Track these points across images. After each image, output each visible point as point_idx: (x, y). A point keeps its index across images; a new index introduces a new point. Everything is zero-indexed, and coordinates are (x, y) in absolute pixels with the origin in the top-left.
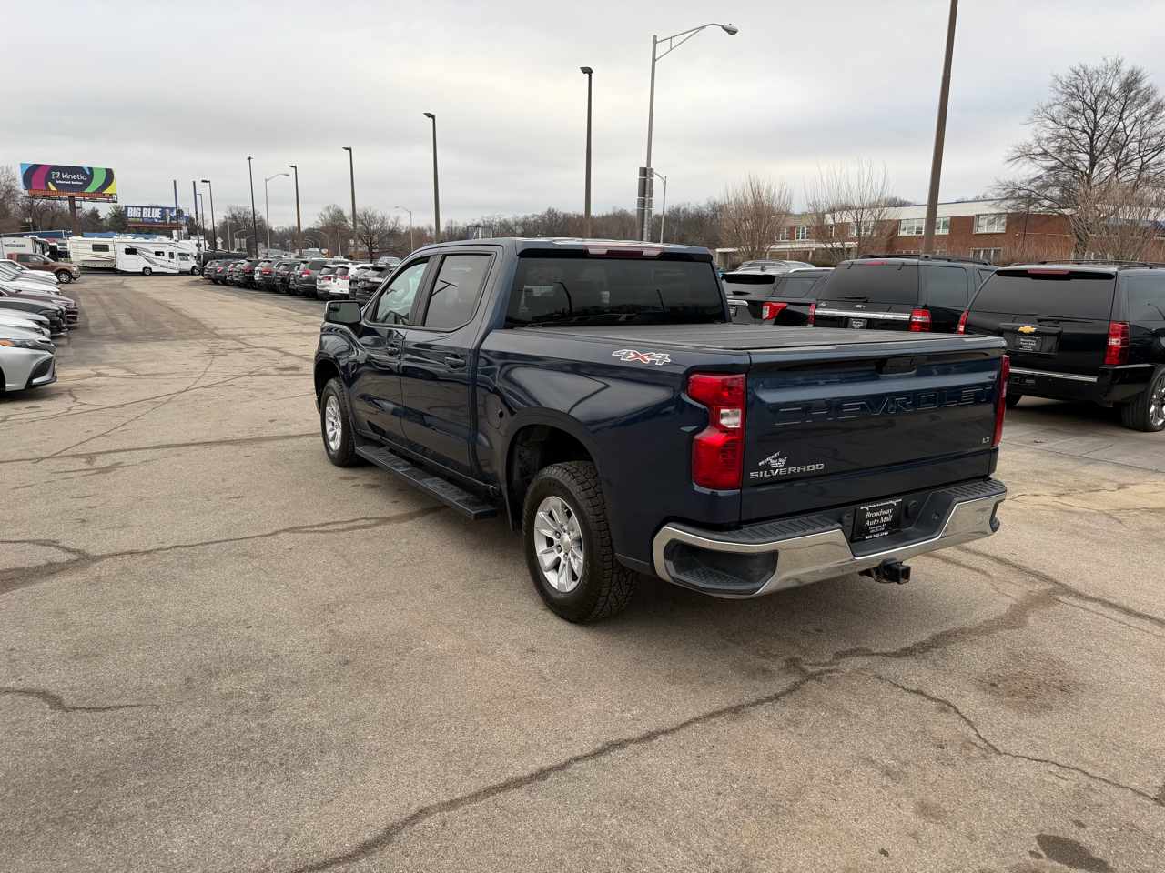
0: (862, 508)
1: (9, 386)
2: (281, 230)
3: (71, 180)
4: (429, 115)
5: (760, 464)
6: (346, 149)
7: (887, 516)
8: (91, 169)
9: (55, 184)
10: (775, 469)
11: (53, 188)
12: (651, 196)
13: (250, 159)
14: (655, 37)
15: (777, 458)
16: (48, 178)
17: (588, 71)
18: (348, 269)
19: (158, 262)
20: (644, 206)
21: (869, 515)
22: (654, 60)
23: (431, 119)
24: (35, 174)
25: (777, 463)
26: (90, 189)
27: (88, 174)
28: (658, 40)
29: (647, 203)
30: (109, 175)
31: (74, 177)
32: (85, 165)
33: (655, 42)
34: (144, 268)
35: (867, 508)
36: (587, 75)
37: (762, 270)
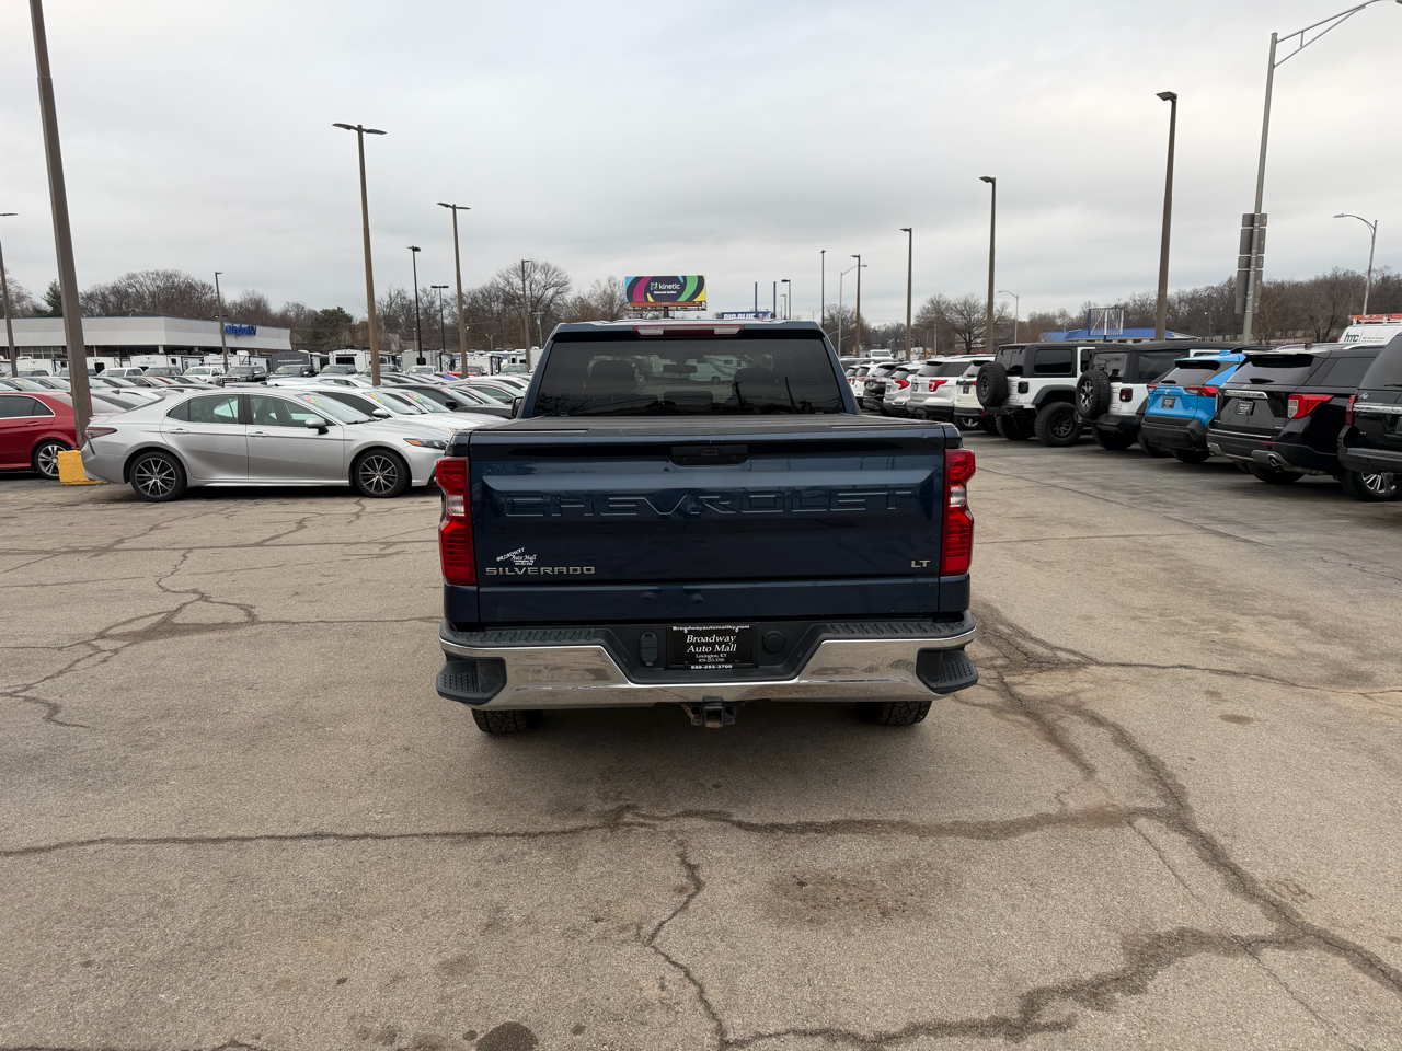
0: (674, 628)
1: (415, 482)
2: (883, 329)
3: (666, 290)
4: (987, 180)
5: (499, 559)
6: (905, 230)
7: (727, 644)
8: (684, 278)
9: (652, 295)
10: (520, 567)
11: (651, 299)
12: (1261, 250)
13: (823, 252)
14: (1275, 35)
15: (520, 555)
16: (648, 290)
17: (1170, 97)
18: (868, 369)
19: (726, 370)
20: (1248, 266)
21: (690, 638)
22: (1272, 66)
23: (990, 184)
24: (638, 286)
25: (523, 560)
26: (683, 298)
27: (681, 282)
28: (1279, 38)
29: (1253, 262)
30: (701, 280)
31: (670, 287)
32: (679, 274)
33: (1275, 41)
34: (713, 378)
35: (686, 630)
36: (1169, 102)
37: (1306, 347)
